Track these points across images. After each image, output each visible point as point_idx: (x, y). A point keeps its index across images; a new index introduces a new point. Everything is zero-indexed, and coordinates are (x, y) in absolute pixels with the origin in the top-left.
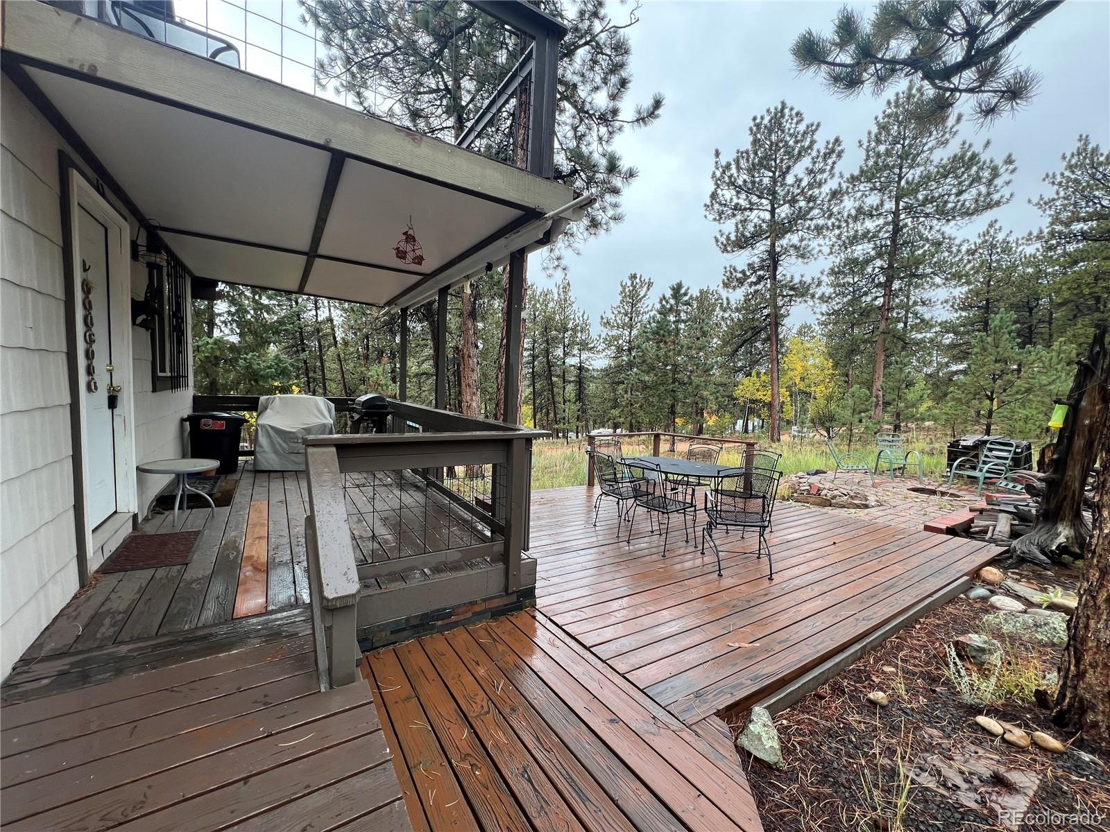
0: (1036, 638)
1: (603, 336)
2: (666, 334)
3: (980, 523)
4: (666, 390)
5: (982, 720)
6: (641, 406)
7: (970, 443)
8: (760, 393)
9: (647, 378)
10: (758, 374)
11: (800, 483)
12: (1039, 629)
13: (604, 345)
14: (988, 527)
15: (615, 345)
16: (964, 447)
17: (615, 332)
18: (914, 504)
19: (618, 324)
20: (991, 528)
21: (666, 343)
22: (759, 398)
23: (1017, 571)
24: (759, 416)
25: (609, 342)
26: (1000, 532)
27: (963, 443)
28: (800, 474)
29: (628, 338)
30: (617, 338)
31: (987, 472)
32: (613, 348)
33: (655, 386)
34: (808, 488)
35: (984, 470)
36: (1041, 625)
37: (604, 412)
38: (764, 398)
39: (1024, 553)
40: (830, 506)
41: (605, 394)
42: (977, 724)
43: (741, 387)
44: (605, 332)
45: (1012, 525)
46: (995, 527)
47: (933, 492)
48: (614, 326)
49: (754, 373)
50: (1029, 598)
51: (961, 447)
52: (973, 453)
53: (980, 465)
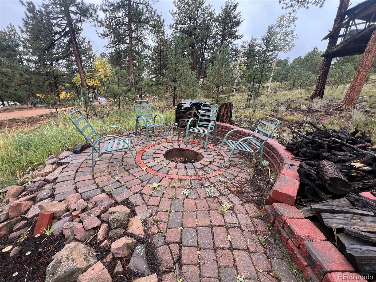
7: (187, 105)
27: (184, 106)
51: (182, 108)
52: (188, 112)
53: (199, 122)
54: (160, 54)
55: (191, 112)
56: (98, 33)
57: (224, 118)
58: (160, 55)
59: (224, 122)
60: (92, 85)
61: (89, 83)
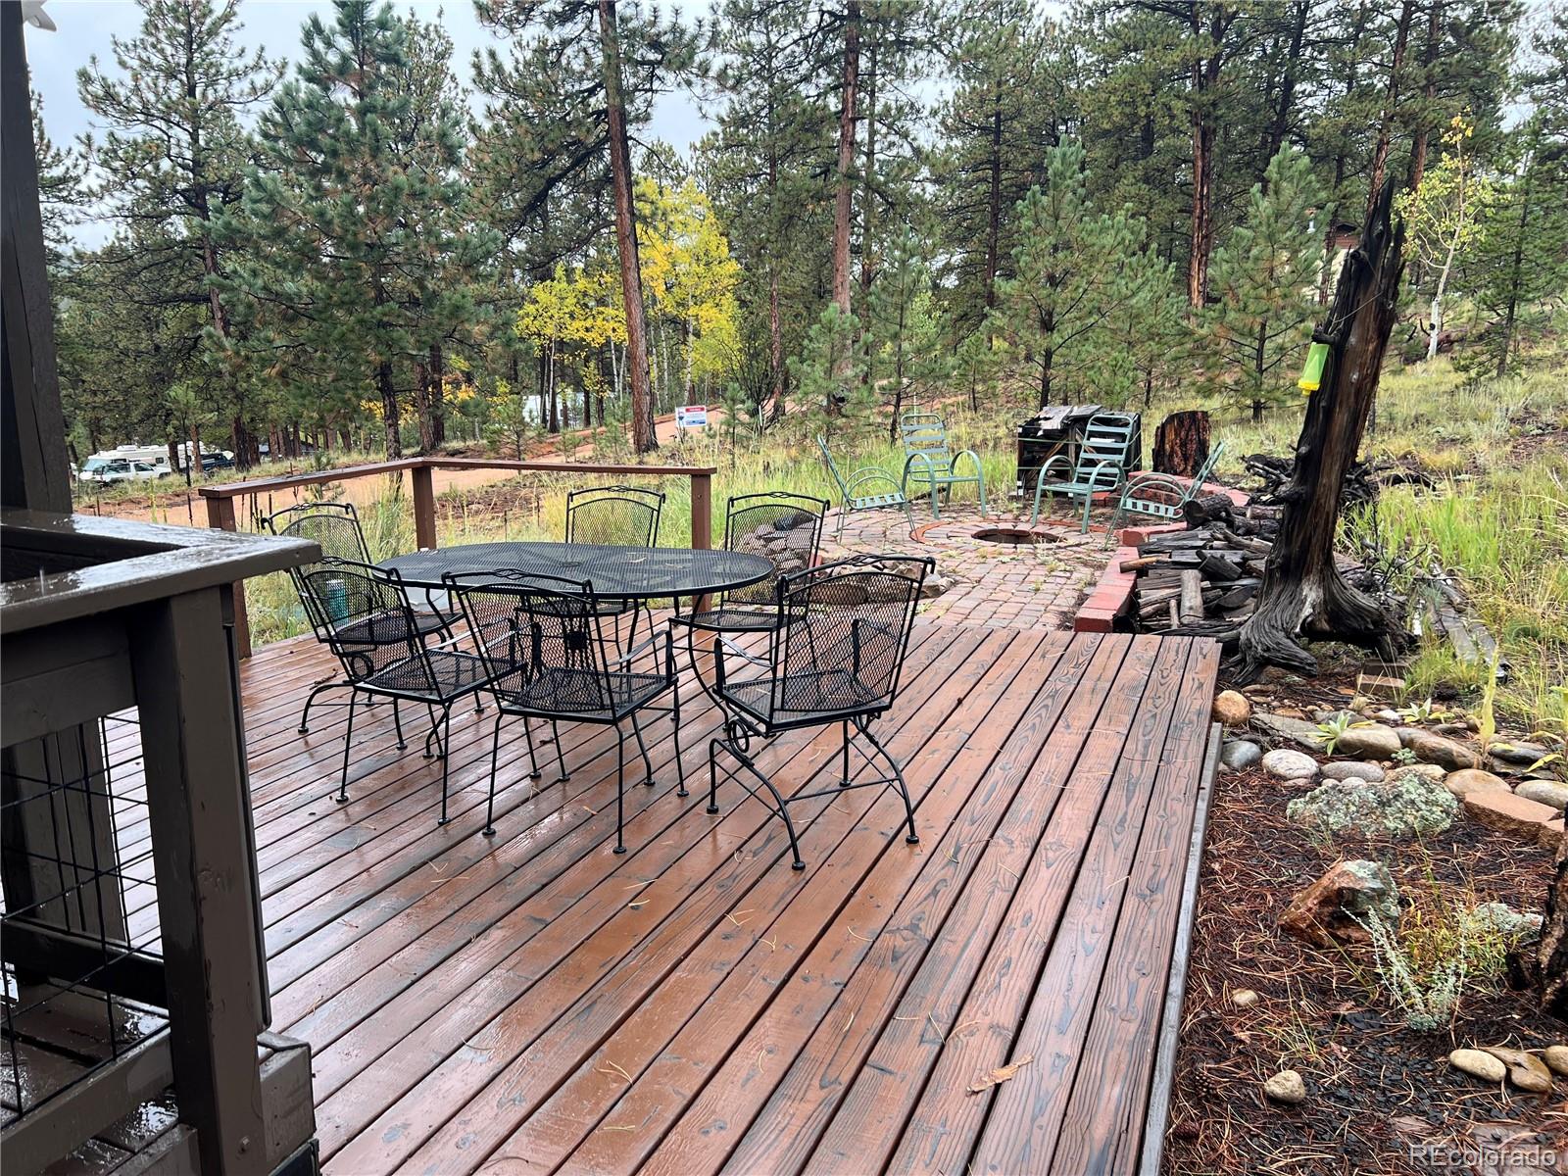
0: (1386, 828)
1: (101, 140)
2: (342, 147)
3: (1151, 596)
4: (361, 322)
5: (1463, 1057)
6: (283, 374)
7: (1055, 424)
8: (577, 324)
9: (290, 286)
10: (569, 272)
11: (773, 552)
12: (1388, 810)
13: (105, 172)
14: (1166, 600)
15: (147, 176)
16: (1048, 434)
17: (137, 132)
18: (1004, 569)
19: (145, 104)
20: (1173, 603)
21: (342, 176)
22: (576, 337)
23: (1258, 687)
24: (578, 385)
25: (125, 162)
26: (1191, 608)
27: (1046, 425)
28: (763, 529)
29: (188, 154)
30: (152, 152)
31: (1097, 482)
32: (140, 183)
33: (317, 311)
34: (797, 562)
35: (1092, 478)
36: (1389, 800)
37: (126, 392)
38: (589, 337)
39: (1268, 650)
40: (866, 601)
41: (121, 334)
42: (1455, 1069)
43: (530, 308)
44: (102, 128)
45: (1203, 590)
46: (1179, 598)
47: (1018, 537)
48: (131, 111)
49: (559, 272)
50: (1302, 740)
51: (1040, 433)
52: (1059, 445)
53: (1079, 469)
54: (998, 132)
55: (1067, 445)
56: (704, 116)
57: (1176, 460)
58: (997, 142)
59: (1175, 474)
60: (602, 340)
61: (587, 330)
